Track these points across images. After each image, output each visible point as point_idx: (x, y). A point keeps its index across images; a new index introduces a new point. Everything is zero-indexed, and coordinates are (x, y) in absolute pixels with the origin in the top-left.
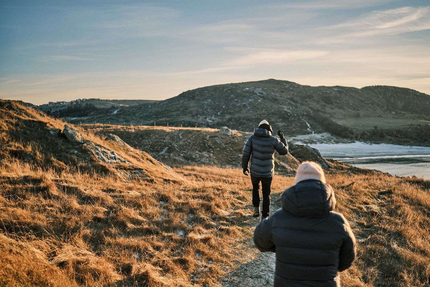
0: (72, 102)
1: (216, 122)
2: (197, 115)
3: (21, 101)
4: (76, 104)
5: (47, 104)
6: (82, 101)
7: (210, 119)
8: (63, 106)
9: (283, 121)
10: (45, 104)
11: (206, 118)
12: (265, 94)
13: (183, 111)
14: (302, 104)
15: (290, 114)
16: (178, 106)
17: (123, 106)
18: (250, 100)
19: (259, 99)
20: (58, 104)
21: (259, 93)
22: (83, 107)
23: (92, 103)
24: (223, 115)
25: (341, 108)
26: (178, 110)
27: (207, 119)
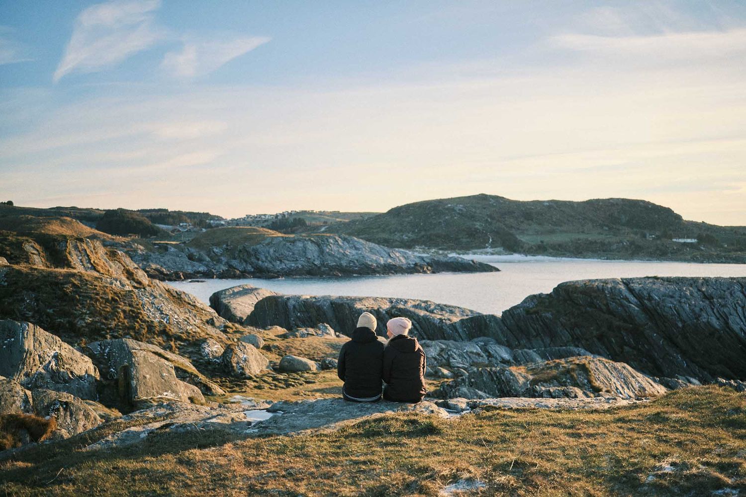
0: (277, 216)
1: (411, 239)
2: (394, 232)
3: (208, 213)
4: (282, 219)
5: (243, 217)
6: (290, 214)
7: (407, 236)
8: (265, 221)
9: (468, 237)
10: (242, 218)
11: (402, 235)
12: (465, 210)
13: (384, 229)
14: (498, 221)
15: (480, 231)
16: (379, 223)
17: (341, 221)
18: (447, 218)
19: (456, 216)
20: (259, 218)
21: (459, 210)
22: (290, 222)
23: (301, 217)
24: (420, 231)
25: (540, 224)
26: (379, 227)
27: (404, 236)
